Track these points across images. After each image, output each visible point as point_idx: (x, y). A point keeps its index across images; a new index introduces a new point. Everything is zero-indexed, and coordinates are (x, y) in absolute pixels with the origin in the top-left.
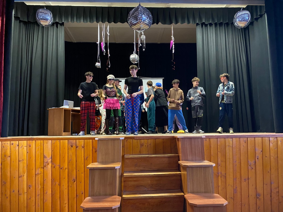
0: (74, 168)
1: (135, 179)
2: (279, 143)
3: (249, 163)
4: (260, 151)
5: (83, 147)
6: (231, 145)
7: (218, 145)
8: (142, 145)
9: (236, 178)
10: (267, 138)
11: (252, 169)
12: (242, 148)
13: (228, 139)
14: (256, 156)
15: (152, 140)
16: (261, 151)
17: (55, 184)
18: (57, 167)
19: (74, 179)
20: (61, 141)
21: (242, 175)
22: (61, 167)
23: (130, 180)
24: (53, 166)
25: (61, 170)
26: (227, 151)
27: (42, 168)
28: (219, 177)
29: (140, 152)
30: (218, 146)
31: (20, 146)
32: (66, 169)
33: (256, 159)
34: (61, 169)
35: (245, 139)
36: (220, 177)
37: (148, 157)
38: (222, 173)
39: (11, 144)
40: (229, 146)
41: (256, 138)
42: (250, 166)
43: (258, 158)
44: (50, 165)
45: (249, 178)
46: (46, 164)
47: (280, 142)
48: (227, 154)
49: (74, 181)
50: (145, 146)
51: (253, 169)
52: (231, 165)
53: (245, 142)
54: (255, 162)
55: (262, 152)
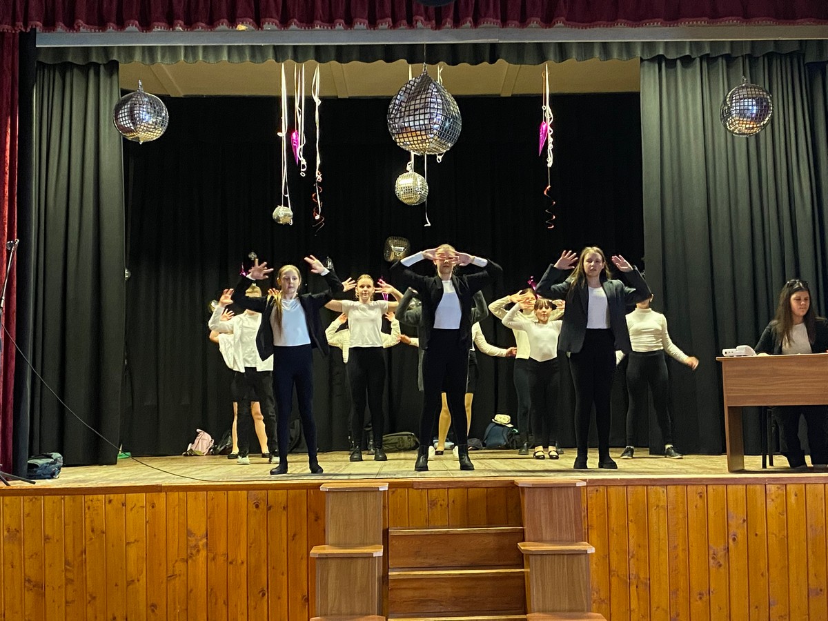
0: (262, 561)
1: (415, 585)
2: (792, 499)
3: (711, 552)
4: (741, 521)
5: (284, 508)
6: (663, 503)
7: (629, 503)
8: (433, 504)
9: (678, 590)
10: (758, 487)
11: (720, 566)
12: (692, 510)
13: (655, 487)
14: (731, 532)
15: (459, 490)
16: (744, 521)
17: (214, 601)
18: (221, 559)
19: (263, 590)
20: (230, 492)
21: (694, 583)
22: (230, 560)
23: (404, 585)
24: (211, 555)
25: (230, 567)
26: (654, 519)
27: (183, 560)
28: (633, 588)
29: (428, 521)
30: (629, 506)
31: (129, 506)
32: (243, 563)
33: (731, 541)
34: (231, 563)
35: (701, 489)
36: (635, 586)
37: (446, 534)
38: (639, 578)
39: (107, 502)
40: (658, 506)
41: (729, 487)
42: (713, 558)
43: (734, 539)
44: (203, 553)
45: (711, 590)
46: (194, 552)
47: (793, 497)
48: (654, 527)
49: (264, 595)
50: (441, 505)
51: (722, 567)
52: (664, 557)
53: (701, 496)
54: (728, 548)
55: (745, 523)
